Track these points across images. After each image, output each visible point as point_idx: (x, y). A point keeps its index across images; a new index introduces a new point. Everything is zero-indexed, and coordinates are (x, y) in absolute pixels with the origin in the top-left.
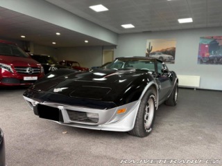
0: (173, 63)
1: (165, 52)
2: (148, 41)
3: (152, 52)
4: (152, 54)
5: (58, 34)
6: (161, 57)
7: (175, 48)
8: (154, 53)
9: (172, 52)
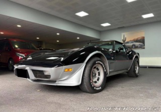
0: (144, 48)
1: (137, 41)
2: (123, 34)
3: (126, 41)
4: (126, 43)
5: (58, 34)
6: (134, 45)
7: (144, 37)
8: (128, 42)
9: (142, 41)
